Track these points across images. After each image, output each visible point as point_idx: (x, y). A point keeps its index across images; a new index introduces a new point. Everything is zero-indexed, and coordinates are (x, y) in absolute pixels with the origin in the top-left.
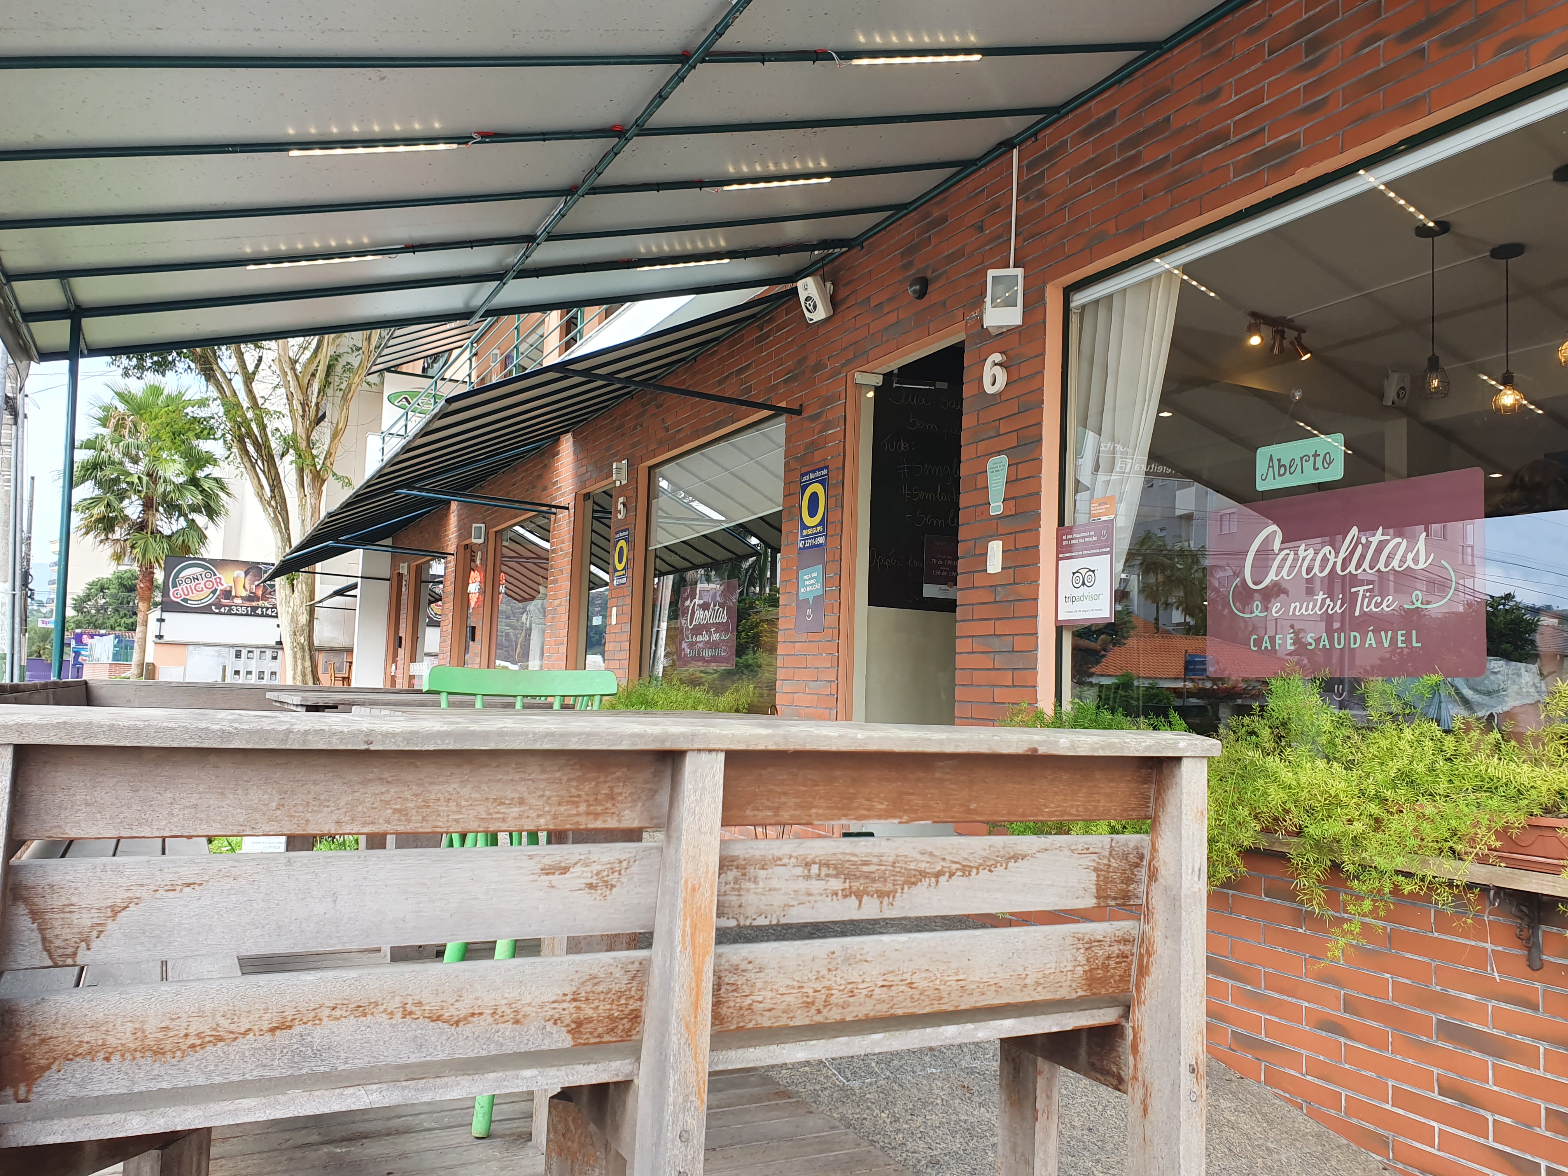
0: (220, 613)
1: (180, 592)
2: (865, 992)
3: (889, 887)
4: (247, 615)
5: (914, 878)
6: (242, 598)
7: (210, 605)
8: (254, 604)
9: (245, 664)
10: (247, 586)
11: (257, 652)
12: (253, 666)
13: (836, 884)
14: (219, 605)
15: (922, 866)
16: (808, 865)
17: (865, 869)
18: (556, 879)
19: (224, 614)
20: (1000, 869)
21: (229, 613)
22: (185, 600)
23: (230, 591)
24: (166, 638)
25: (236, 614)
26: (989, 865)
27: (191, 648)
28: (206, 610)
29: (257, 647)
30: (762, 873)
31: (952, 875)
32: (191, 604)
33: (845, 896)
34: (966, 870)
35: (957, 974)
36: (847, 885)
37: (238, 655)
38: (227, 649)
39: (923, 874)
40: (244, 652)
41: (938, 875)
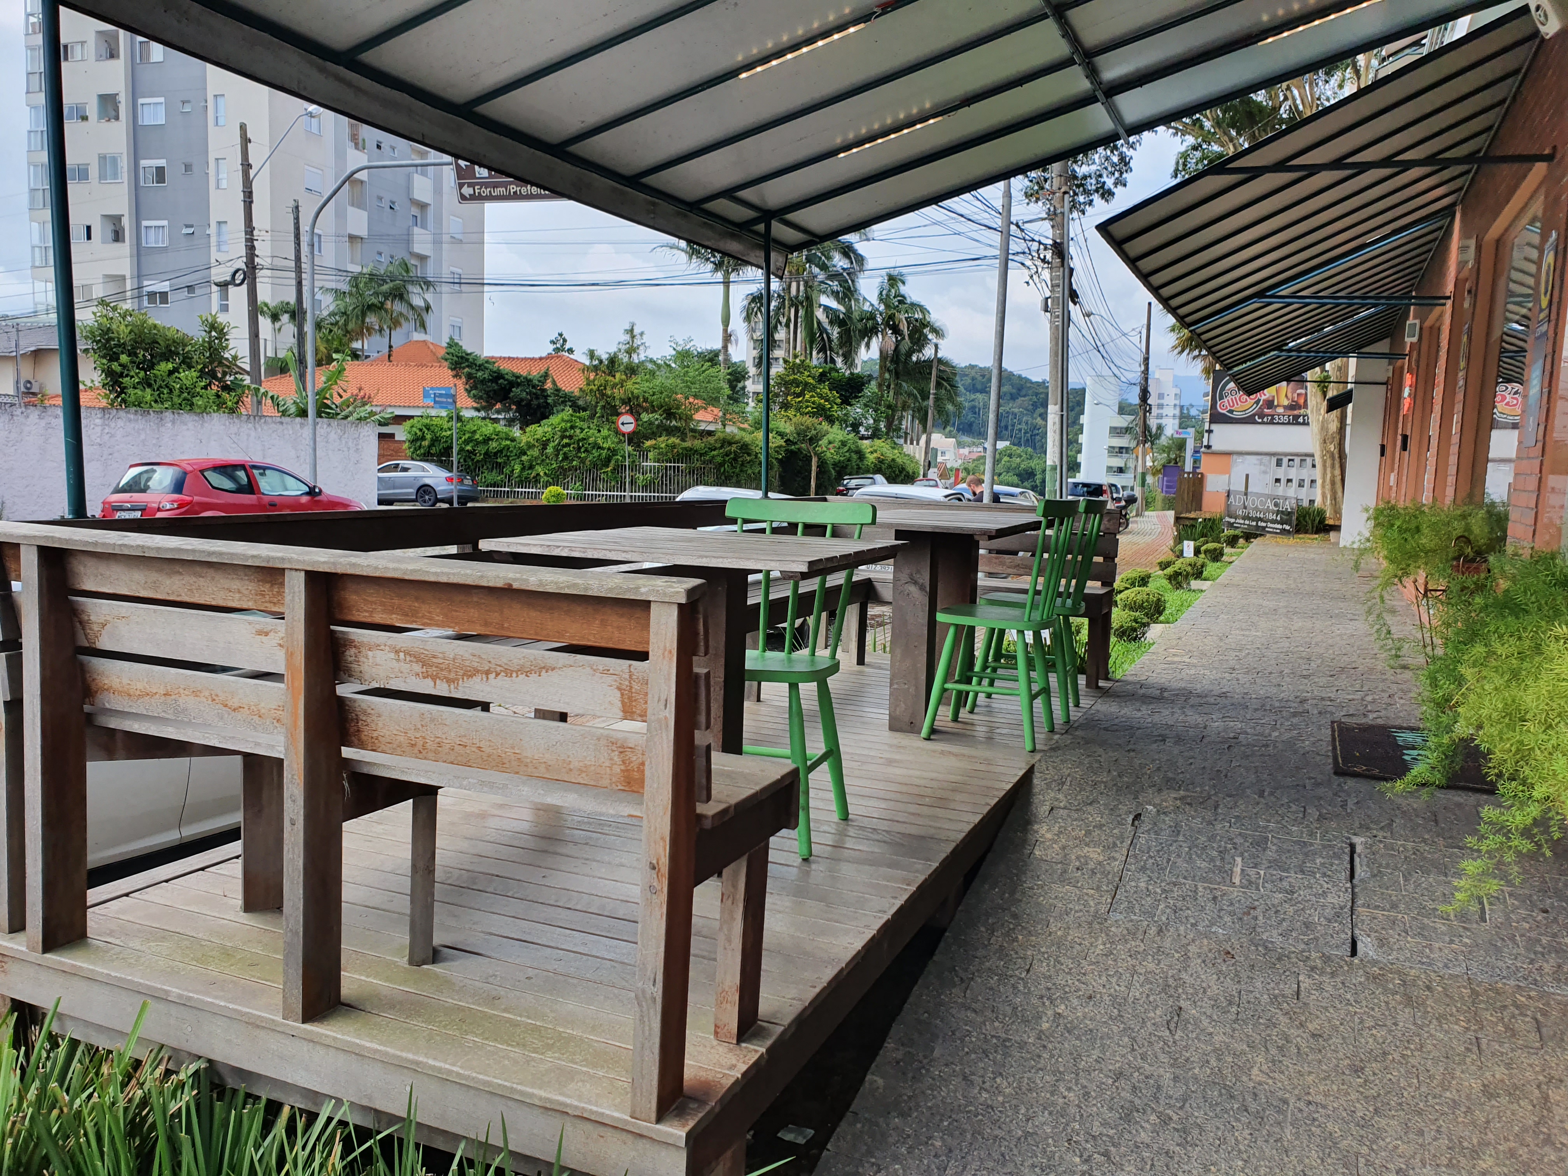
0: (1263, 423)
1: (1226, 404)
2: (448, 746)
3: (452, 676)
4: (1289, 423)
5: (471, 673)
6: (1285, 407)
7: (1254, 415)
8: (1296, 412)
9: (1286, 473)
10: (1289, 395)
11: (1297, 460)
12: (1293, 473)
13: (417, 668)
14: (1262, 416)
15: (476, 664)
16: (397, 652)
17: (434, 660)
18: (263, 638)
19: (1267, 423)
20: (534, 677)
21: (1271, 423)
22: (1231, 412)
23: (1273, 401)
24: (1215, 448)
25: (1278, 423)
26: (525, 671)
27: (1235, 457)
28: (1249, 420)
29: (1297, 455)
30: (370, 653)
31: (497, 675)
32: (1237, 415)
33: (424, 678)
34: (509, 673)
35: (513, 748)
36: (424, 670)
37: (1279, 463)
38: (1268, 458)
39: (477, 671)
40: (1285, 460)
41: (487, 673)
